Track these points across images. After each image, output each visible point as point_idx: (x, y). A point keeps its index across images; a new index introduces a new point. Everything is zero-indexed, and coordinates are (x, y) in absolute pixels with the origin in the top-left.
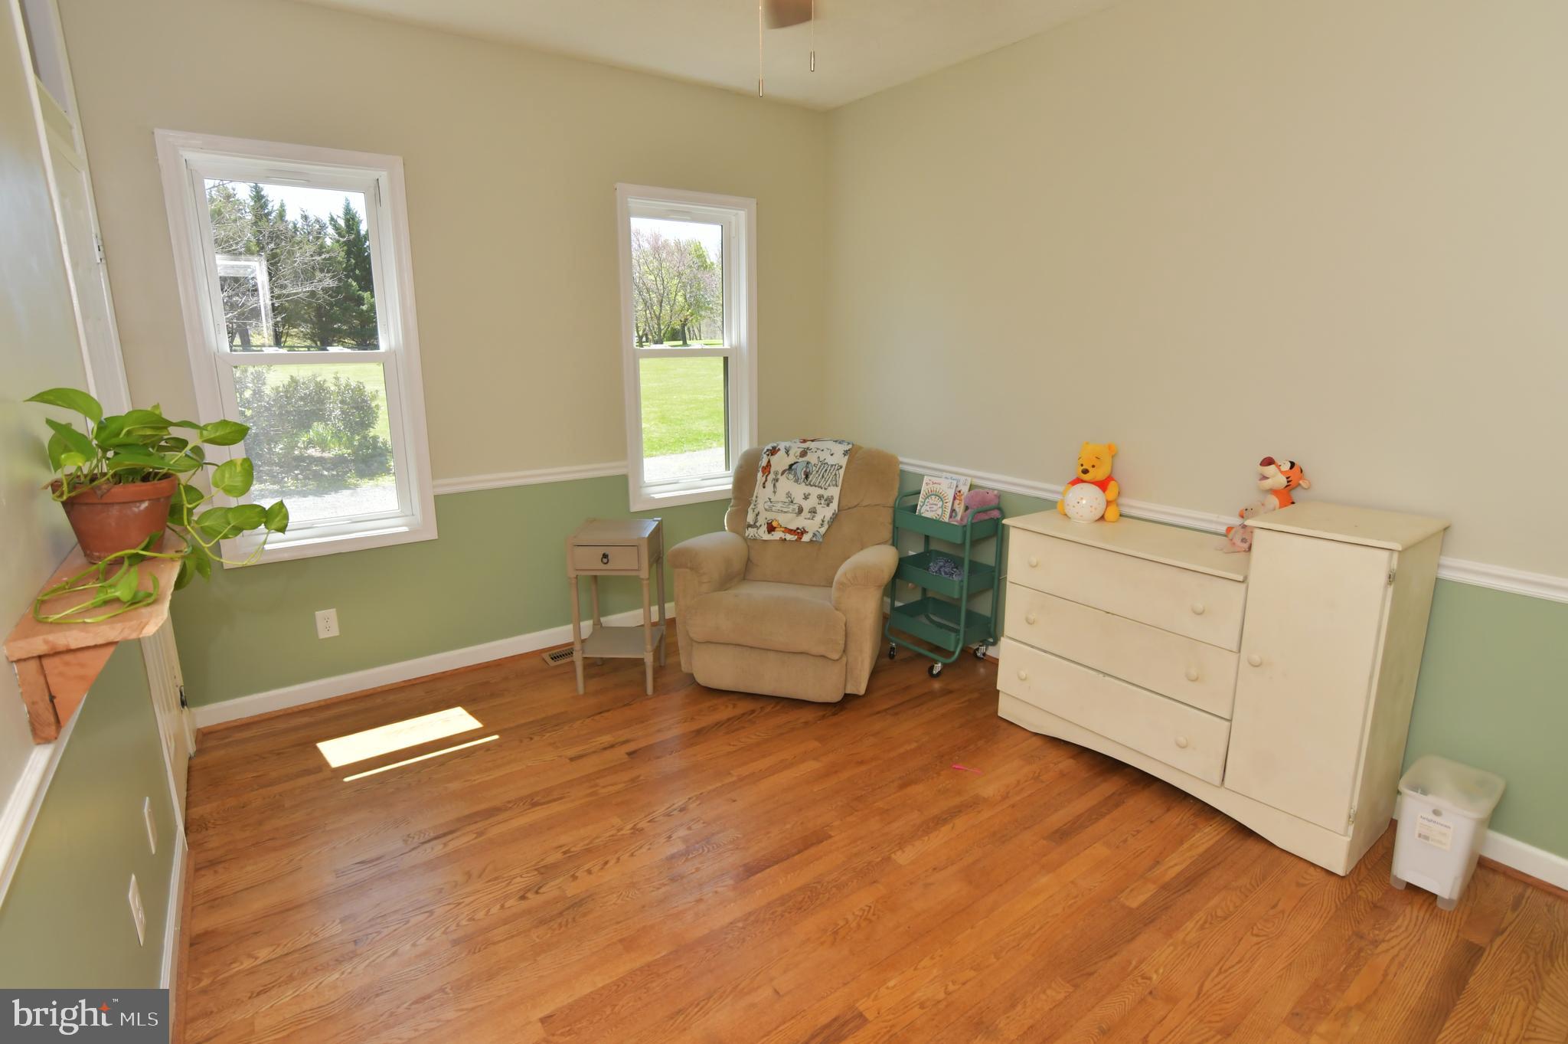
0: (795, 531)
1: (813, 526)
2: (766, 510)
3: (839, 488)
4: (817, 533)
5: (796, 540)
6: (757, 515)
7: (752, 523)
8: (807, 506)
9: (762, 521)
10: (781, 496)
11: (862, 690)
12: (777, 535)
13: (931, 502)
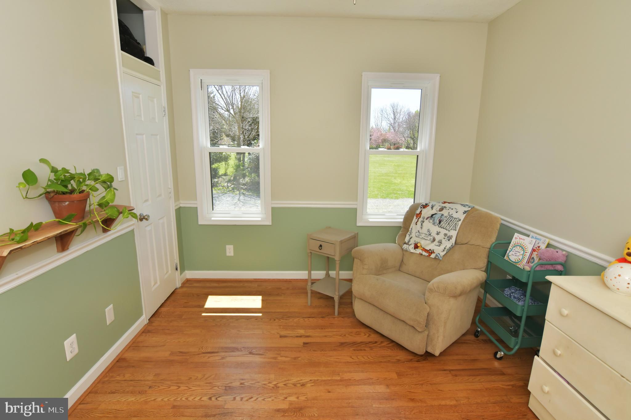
0: (428, 251)
1: (439, 251)
2: (416, 236)
3: (457, 231)
4: (438, 255)
5: (427, 256)
6: (410, 239)
7: (407, 242)
8: (438, 238)
9: (412, 242)
10: (425, 230)
11: (437, 353)
12: (418, 251)
13: (516, 250)
